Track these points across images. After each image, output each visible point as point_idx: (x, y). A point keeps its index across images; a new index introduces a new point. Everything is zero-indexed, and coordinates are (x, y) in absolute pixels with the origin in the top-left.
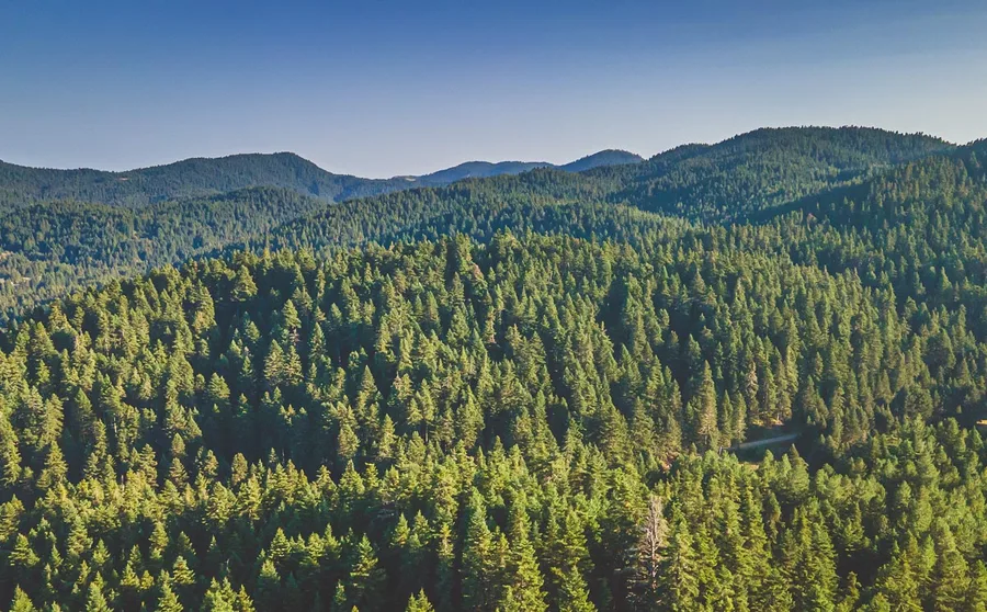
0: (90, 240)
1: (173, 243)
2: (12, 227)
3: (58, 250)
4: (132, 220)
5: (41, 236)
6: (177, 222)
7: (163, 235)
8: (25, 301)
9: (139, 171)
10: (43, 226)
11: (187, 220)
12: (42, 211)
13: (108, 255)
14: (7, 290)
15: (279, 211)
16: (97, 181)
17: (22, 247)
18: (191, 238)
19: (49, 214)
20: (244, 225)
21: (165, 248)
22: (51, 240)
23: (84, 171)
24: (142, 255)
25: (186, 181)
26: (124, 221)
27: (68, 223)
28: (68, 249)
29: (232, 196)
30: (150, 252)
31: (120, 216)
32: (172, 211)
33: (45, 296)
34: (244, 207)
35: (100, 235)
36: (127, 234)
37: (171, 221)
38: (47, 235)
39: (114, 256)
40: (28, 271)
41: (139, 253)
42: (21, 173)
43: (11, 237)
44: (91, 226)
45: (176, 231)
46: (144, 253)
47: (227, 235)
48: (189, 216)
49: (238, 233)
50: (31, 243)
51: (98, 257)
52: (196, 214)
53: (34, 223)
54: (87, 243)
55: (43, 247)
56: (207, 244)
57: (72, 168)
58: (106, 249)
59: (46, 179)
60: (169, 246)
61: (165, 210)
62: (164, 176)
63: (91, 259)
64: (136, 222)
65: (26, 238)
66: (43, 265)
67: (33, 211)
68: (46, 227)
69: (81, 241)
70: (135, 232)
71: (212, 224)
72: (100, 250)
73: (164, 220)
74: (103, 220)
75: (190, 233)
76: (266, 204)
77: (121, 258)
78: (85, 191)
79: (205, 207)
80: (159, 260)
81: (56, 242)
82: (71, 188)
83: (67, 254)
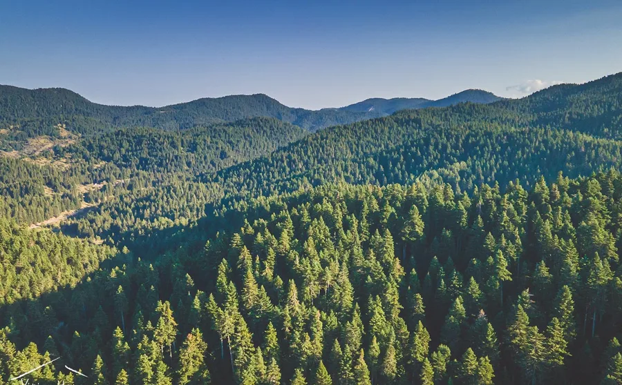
0: (154, 153)
1: (208, 156)
2: (105, 145)
3: (135, 161)
4: (180, 140)
5: (123, 151)
6: (209, 140)
7: (201, 150)
8: (125, 199)
9: (170, 106)
10: (124, 144)
11: (214, 140)
12: (123, 135)
13: (167, 164)
14: (109, 190)
15: (271, 133)
16: (146, 113)
17: (112, 158)
18: (218, 152)
19: (127, 136)
20: (251, 143)
21: (203, 159)
22: (130, 153)
23: (138, 107)
24: (189, 164)
25: (201, 113)
26: (176, 141)
27: (139, 143)
28: (141, 159)
29: (240, 123)
30: (193, 162)
31: (172, 138)
32: (203, 133)
33: (138, 195)
34: (248, 130)
35: (160, 150)
36: (178, 150)
37: (205, 141)
38: (127, 150)
39: (171, 165)
40: (120, 175)
41: (187, 163)
42: (102, 109)
43: (105, 152)
44: (154, 144)
45: (209, 148)
46: (190, 163)
47: (241, 150)
48: (214, 137)
49: (247, 148)
50: (117, 155)
51: (160, 165)
52: (219, 135)
53: (119, 142)
54: (153, 156)
55: (125, 158)
56: (229, 156)
57: (131, 106)
58: (166, 160)
59: (116, 113)
60: (205, 158)
61: (199, 133)
62: (186, 109)
63: (156, 166)
64: (182, 141)
65: (115, 152)
66: (129, 171)
67: (117, 134)
68: (126, 145)
69: (149, 154)
70: (182, 148)
71: (230, 143)
72: (162, 160)
73: (199, 140)
74: (162, 140)
75: (217, 148)
76: (262, 128)
77: (175, 166)
78: (140, 120)
79: (224, 131)
80: (199, 167)
81: (133, 154)
82: (131, 118)
83: (141, 163)
